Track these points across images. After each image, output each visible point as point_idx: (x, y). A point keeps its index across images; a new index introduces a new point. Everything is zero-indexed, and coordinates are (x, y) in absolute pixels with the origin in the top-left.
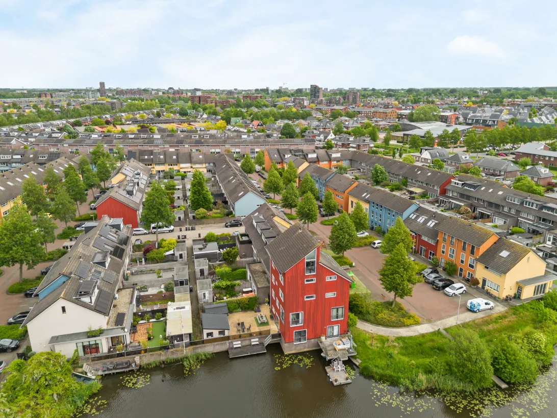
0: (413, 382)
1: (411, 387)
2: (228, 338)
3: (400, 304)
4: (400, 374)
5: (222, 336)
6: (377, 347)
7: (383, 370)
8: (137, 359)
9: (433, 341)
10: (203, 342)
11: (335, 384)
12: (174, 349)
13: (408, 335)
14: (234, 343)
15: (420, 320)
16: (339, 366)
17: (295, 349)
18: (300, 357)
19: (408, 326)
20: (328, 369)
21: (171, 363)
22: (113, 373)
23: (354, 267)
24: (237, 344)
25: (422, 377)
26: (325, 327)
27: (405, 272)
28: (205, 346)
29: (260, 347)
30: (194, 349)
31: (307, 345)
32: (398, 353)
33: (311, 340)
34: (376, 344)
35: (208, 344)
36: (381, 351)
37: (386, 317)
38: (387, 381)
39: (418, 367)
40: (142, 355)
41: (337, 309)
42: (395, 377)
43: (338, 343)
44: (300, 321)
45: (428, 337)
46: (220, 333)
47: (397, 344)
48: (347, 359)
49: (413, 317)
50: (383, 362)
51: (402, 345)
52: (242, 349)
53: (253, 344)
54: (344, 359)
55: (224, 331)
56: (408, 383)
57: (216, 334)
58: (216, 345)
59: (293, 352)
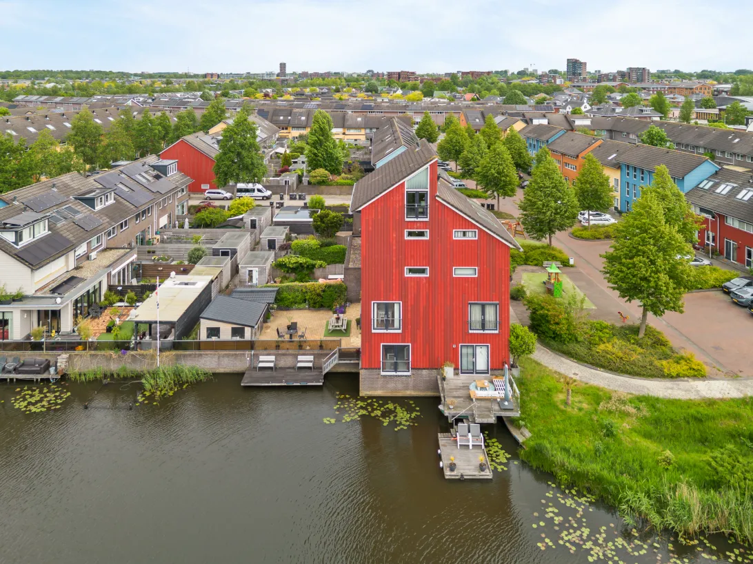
0: (661, 505)
1: (655, 519)
2: (251, 345)
3: (659, 333)
4: (625, 479)
5: (238, 338)
6: (580, 409)
7: (581, 461)
8: (62, 359)
9: (737, 417)
10: (199, 346)
11: (448, 474)
12: (139, 351)
13: (668, 396)
14: (262, 358)
15: (707, 369)
16: (470, 436)
17: (382, 388)
18: (391, 406)
19: (670, 377)
20: (443, 439)
21: (125, 378)
22: (12, 380)
23: (572, 266)
24: (267, 360)
25: (690, 495)
26: (455, 346)
27: (661, 254)
28: (201, 355)
29: (314, 373)
30: (178, 357)
31: (411, 383)
32: (634, 430)
33: (420, 372)
34: (580, 402)
35: (208, 352)
36: (586, 419)
37: (614, 350)
38: (589, 491)
39: (681, 469)
40: (76, 352)
41: (483, 306)
42: (611, 483)
43: (480, 385)
44: (396, 324)
45: (725, 408)
46: (235, 332)
47: (632, 410)
48: (492, 420)
49: (687, 360)
50: (586, 444)
51: (646, 412)
52: (274, 373)
53: (300, 365)
54: (485, 421)
55: (243, 329)
56: (645, 504)
57: (226, 333)
58: (224, 356)
59: (379, 393)
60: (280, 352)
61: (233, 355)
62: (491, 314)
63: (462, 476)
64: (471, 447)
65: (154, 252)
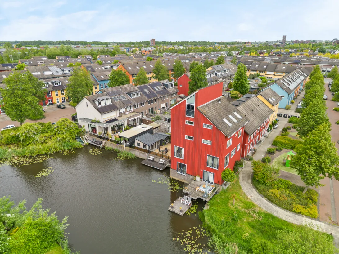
2: (148, 151)
5: (144, 148)
6: (236, 208)
8: (104, 142)
11: (169, 208)
12: (121, 145)
16: (186, 201)
20: (179, 199)
22: (93, 145)
24: (151, 158)
26: (201, 170)
28: (135, 151)
29: (163, 166)
30: (130, 150)
31: (186, 178)
33: (189, 175)
34: (239, 206)
35: (137, 150)
40: (107, 141)
41: (213, 158)
43: (204, 187)
46: (144, 146)
52: (152, 162)
53: (160, 162)
54: (193, 198)
55: (146, 146)
58: (141, 153)
59: (176, 178)
60: (156, 156)
61: (143, 153)
62: (216, 162)
63: (173, 211)
64: (185, 204)
65: (152, 116)
